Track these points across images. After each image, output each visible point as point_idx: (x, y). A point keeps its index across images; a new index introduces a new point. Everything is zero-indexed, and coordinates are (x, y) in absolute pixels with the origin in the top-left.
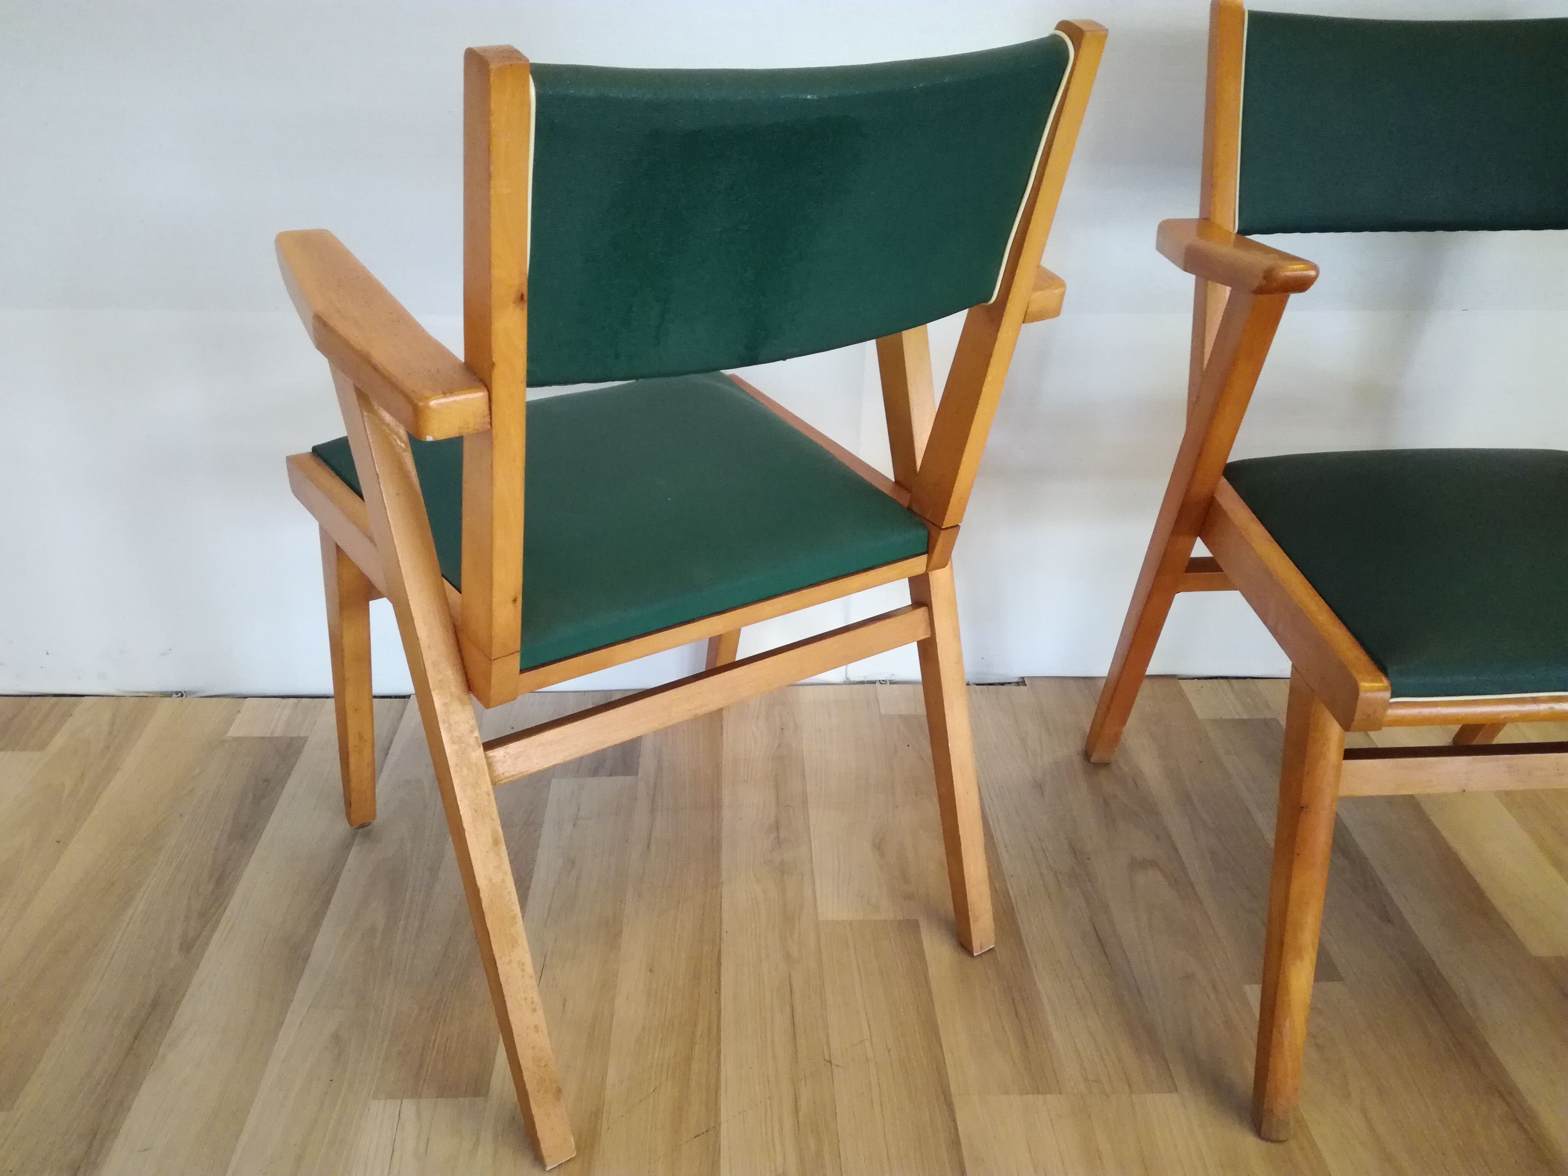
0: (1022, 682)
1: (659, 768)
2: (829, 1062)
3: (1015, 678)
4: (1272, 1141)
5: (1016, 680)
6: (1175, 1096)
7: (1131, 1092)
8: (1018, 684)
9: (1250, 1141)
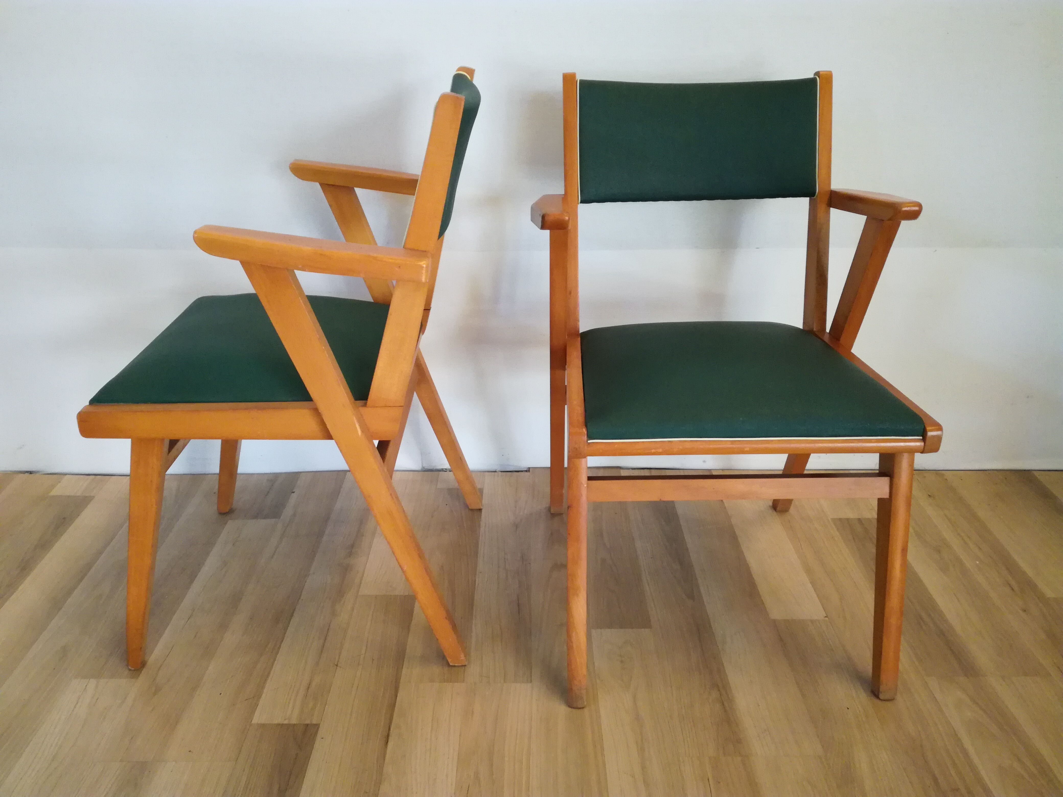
0: (528, 470)
1: (294, 515)
2: (336, 665)
3: (525, 468)
4: (574, 708)
5: (526, 469)
6: (529, 685)
7: (505, 682)
8: (526, 471)
9: (562, 709)
